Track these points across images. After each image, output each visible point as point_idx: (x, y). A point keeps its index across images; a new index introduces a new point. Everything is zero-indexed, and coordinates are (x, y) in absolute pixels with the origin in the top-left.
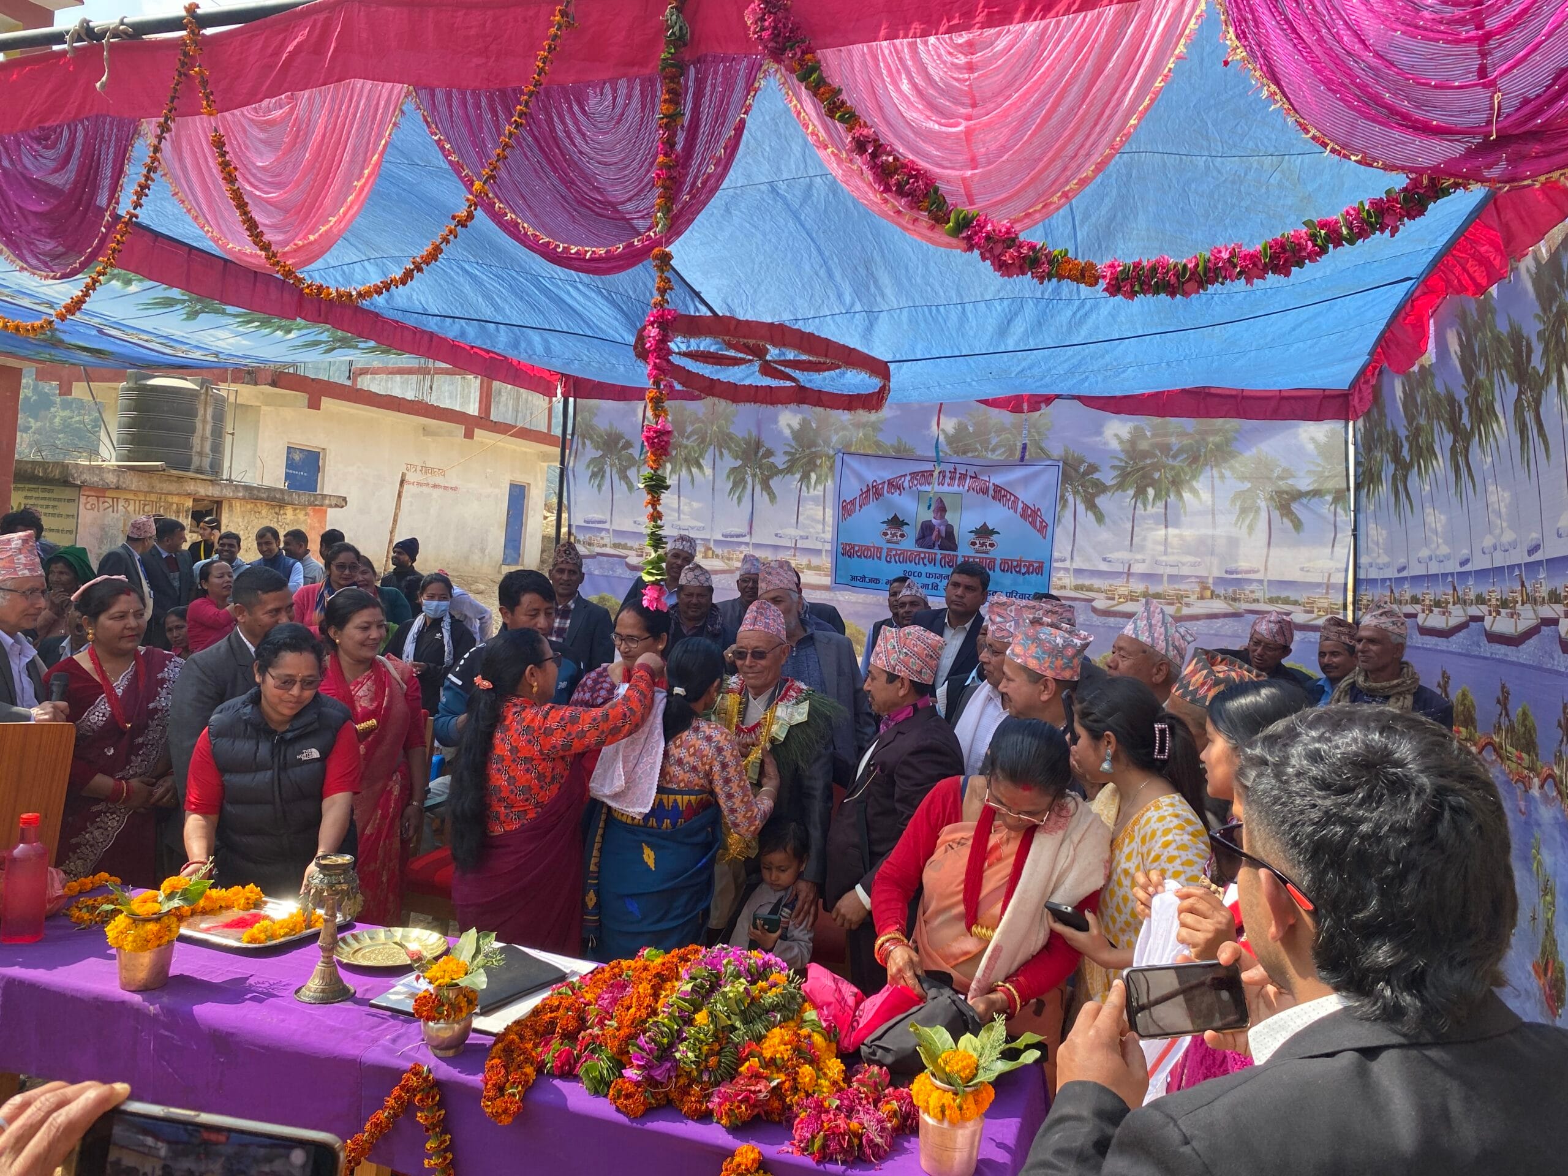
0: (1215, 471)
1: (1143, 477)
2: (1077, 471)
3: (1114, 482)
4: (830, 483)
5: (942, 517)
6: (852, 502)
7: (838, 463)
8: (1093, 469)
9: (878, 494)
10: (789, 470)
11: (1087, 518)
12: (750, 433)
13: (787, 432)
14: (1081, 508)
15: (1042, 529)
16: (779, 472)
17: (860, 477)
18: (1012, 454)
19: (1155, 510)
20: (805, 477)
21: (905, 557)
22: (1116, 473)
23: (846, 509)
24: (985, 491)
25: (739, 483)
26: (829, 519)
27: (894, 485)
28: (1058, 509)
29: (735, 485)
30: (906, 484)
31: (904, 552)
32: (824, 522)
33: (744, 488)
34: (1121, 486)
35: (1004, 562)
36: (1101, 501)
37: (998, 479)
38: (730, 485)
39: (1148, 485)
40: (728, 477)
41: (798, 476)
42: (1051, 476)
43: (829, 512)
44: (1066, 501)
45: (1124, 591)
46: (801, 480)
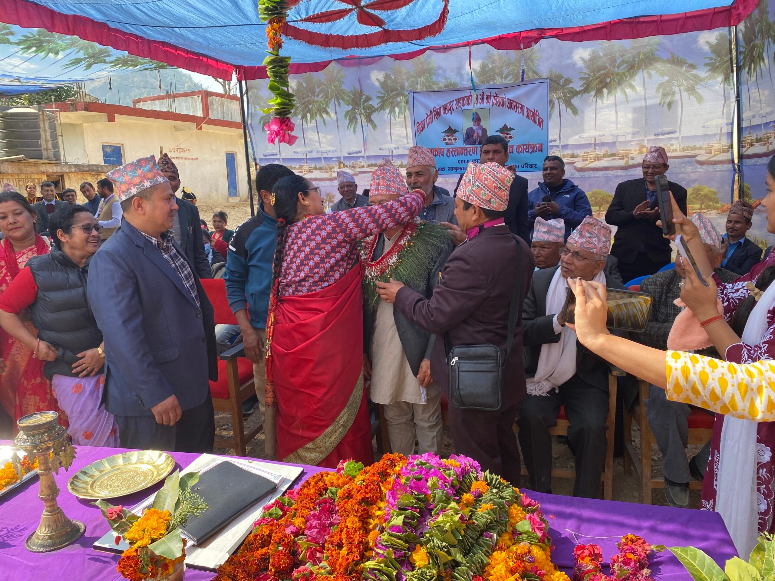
0: (645, 72)
1: (601, 82)
2: (558, 84)
3: (582, 88)
4: (407, 113)
5: (479, 124)
6: (422, 123)
7: (411, 100)
8: (568, 81)
9: (438, 115)
10: (382, 108)
11: (567, 112)
12: (354, 88)
13: (377, 84)
14: (563, 106)
15: (540, 123)
16: (376, 110)
17: (425, 106)
18: (517, 78)
19: (609, 102)
20: (392, 111)
21: (457, 152)
22: (583, 82)
23: (419, 127)
24: (503, 104)
25: (352, 120)
26: (410, 135)
27: (447, 108)
28: (549, 109)
29: (351, 121)
30: (454, 107)
31: (457, 149)
32: (407, 137)
33: (356, 122)
34: (586, 90)
35: (519, 146)
36: (575, 101)
37: (510, 96)
38: (348, 122)
39: (603, 87)
40: (346, 117)
41: (387, 111)
42: (542, 89)
43: (410, 130)
44: (554, 104)
45: (592, 154)
46: (390, 113)
